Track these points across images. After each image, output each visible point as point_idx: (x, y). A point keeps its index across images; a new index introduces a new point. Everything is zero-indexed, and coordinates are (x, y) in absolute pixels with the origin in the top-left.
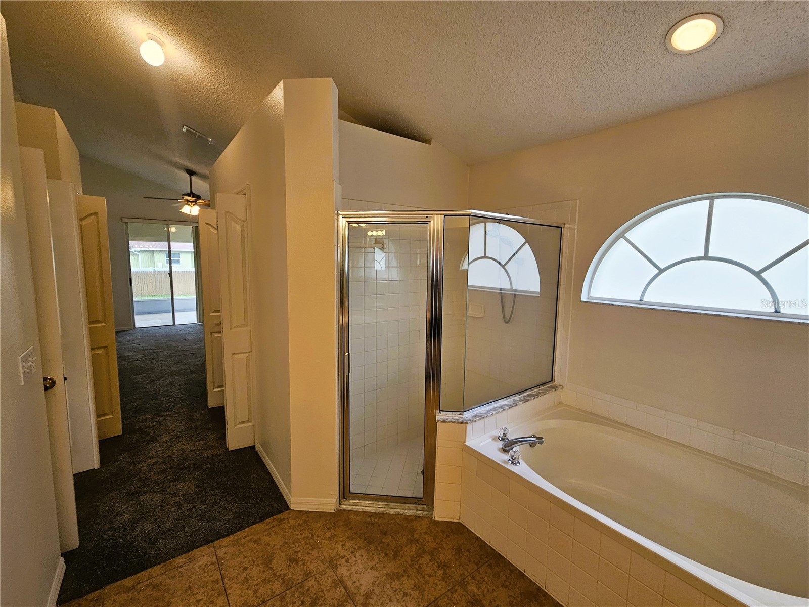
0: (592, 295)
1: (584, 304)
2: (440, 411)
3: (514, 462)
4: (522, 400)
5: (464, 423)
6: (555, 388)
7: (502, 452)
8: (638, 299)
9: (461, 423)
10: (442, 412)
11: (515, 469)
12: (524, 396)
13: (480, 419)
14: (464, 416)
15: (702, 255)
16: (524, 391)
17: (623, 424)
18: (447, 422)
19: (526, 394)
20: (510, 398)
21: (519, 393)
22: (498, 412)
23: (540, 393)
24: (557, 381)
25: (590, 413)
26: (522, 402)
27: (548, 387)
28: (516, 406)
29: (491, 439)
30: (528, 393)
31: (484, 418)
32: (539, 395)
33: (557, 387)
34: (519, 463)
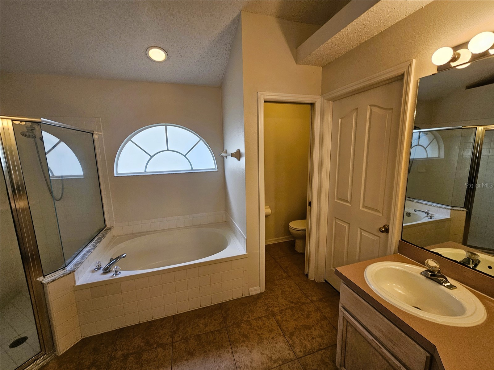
0: (119, 172)
1: (117, 178)
2: (44, 276)
3: (117, 273)
4: (98, 243)
5: (72, 272)
6: (109, 229)
7: (104, 275)
8: (144, 171)
9: (70, 273)
10: (46, 277)
11: (119, 276)
12: (96, 240)
13: (81, 265)
14: (67, 269)
15: (166, 149)
16: (94, 238)
17: (149, 231)
18: (57, 279)
19: (96, 239)
20: (89, 245)
21: (92, 240)
22: (89, 255)
23: (104, 235)
24: (108, 226)
25: (133, 234)
26: (98, 244)
27: (105, 230)
28: (97, 247)
29: (91, 273)
30: (97, 238)
31: (83, 263)
32: (104, 236)
33: (110, 228)
34: (120, 273)
